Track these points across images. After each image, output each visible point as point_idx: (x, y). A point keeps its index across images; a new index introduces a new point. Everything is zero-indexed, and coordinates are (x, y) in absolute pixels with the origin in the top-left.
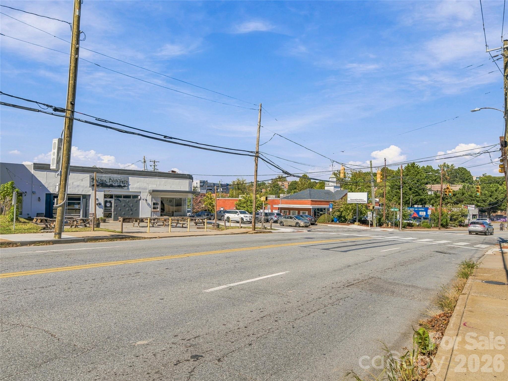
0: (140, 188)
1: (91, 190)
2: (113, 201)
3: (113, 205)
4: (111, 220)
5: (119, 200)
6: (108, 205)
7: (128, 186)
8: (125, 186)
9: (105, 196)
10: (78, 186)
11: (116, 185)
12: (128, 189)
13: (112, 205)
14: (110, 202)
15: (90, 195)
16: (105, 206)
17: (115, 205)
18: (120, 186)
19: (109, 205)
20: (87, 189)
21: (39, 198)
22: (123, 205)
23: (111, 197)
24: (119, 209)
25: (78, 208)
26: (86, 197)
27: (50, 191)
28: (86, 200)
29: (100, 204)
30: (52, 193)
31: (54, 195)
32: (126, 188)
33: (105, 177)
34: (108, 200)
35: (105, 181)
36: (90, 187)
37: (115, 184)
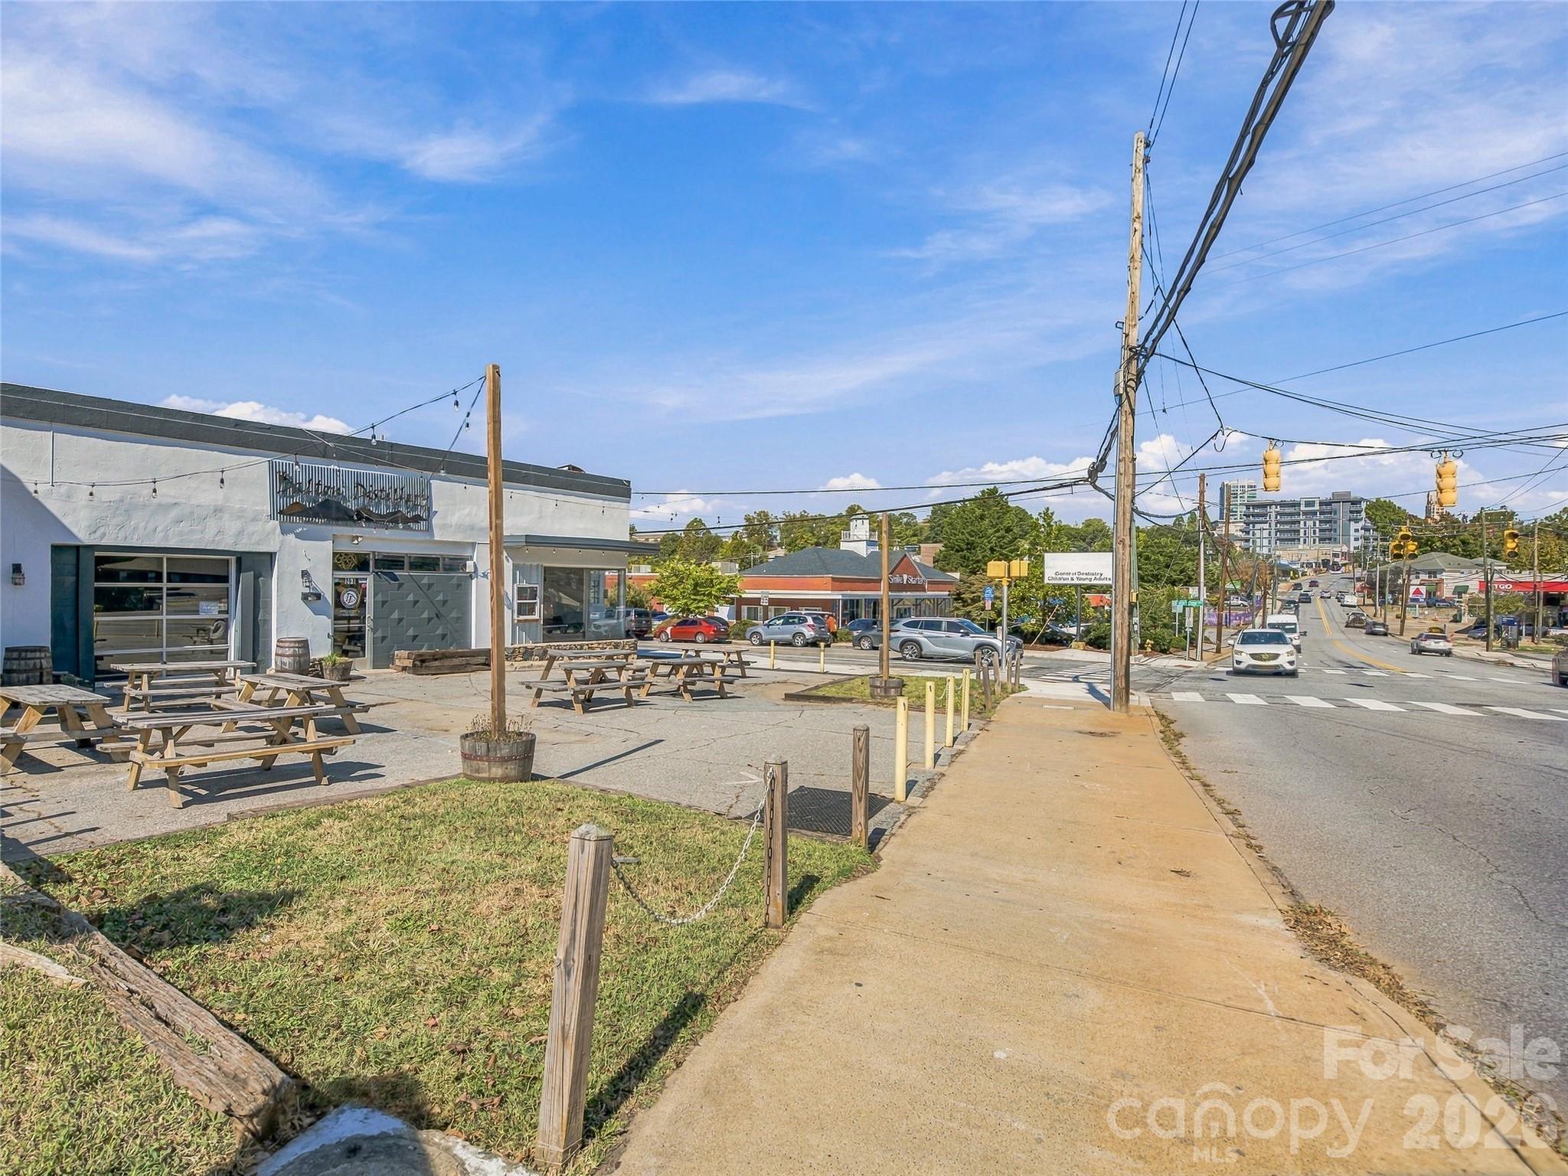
0: (473, 528)
1: (275, 529)
2: (369, 580)
3: (369, 600)
4: (363, 665)
5: (395, 578)
6: (350, 598)
7: (428, 520)
8: (417, 519)
9: (340, 561)
10: (218, 511)
11: (384, 511)
12: (429, 529)
13: (367, 600)
14: (357, 586)
15: (271, 556)
16: (338, 604)
17: (380, 598)
18: (393, 519)
19: (353, 601)
20: (257, 527)
21: (17, 568)
22: (411, 598)
23: (362, 564)
24: (395, 615)
25: (215, 615)
26: (258, 564)
27: (75, 530)
28: (256, 577)
29: (318, 596)
30: (87, 542)
31: (97, 554)
32: (422, 525)
33: (339, 473)
34: (350, 576)
35: (339, 494)
36: (272, 517)
37: (378, 505)
